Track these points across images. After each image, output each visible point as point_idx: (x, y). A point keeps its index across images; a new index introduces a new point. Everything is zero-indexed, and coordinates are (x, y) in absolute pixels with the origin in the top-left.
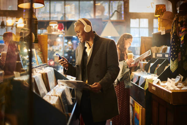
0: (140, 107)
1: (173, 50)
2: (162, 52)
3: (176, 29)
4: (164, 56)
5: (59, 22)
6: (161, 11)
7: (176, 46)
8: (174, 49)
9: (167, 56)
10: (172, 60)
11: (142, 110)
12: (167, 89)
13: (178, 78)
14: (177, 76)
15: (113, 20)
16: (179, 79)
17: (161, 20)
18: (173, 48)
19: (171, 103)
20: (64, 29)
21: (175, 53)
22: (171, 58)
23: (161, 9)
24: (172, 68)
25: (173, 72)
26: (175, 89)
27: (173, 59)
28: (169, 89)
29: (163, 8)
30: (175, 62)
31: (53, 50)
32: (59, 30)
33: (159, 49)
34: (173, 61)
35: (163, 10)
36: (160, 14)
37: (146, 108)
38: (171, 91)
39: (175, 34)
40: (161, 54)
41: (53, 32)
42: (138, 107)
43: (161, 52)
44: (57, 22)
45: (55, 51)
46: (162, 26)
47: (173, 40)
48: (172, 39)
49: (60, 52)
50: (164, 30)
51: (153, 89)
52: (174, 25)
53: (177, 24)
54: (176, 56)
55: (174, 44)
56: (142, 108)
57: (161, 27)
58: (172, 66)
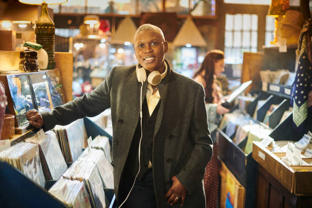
0: (236, 184)
1: (299, 85)
2: (280, 83)
3: (307, 47)
4: (282, 91)
5: (102, 18)
6: (280, 9)
7: (306, 80)
8: (301, 84)
9: (288, 92)
10: (297, 103)
11: (239, 190)
12: (285, 163)
13: (307, 138)
14: (305, 135)
15: (196, 17)
16: (309, 141)
17: (281, 26)
18: (300, 82)
19: (292, 192)
20: (111, 31)
21: (302, 92)
22: (295, 100)
23: (281, 6)
24: (297, 118)
25: (298, 125)
26: (301, 165)
27: (299, 102)
28: (290, 165)
29: (284, 3)
30: (302, 108)
31: (90, 66)
32: (101, 32)
33: (274, 76)
34: (299, 106)
35: (283, 6)
36: (279, 14)
37: (246, 188)
38: (294, 169)
39: (304, 57)
40: (278, 85)
41: (89, 34)
42: (232, 183)
43: (277, 81)
44: (97, 18)
45: (92, 67)
46: (283, 37)
47: (301, 68)
48: (299, 66)
49: (102, 70)
50: (285, 44)
51: (261, 157)
52: (304, 40)
53: (309, 38)
54: (305, 97)
55: (302, 75)
56: (240, 186)
57: (280, 38)
58: (297, 114)
